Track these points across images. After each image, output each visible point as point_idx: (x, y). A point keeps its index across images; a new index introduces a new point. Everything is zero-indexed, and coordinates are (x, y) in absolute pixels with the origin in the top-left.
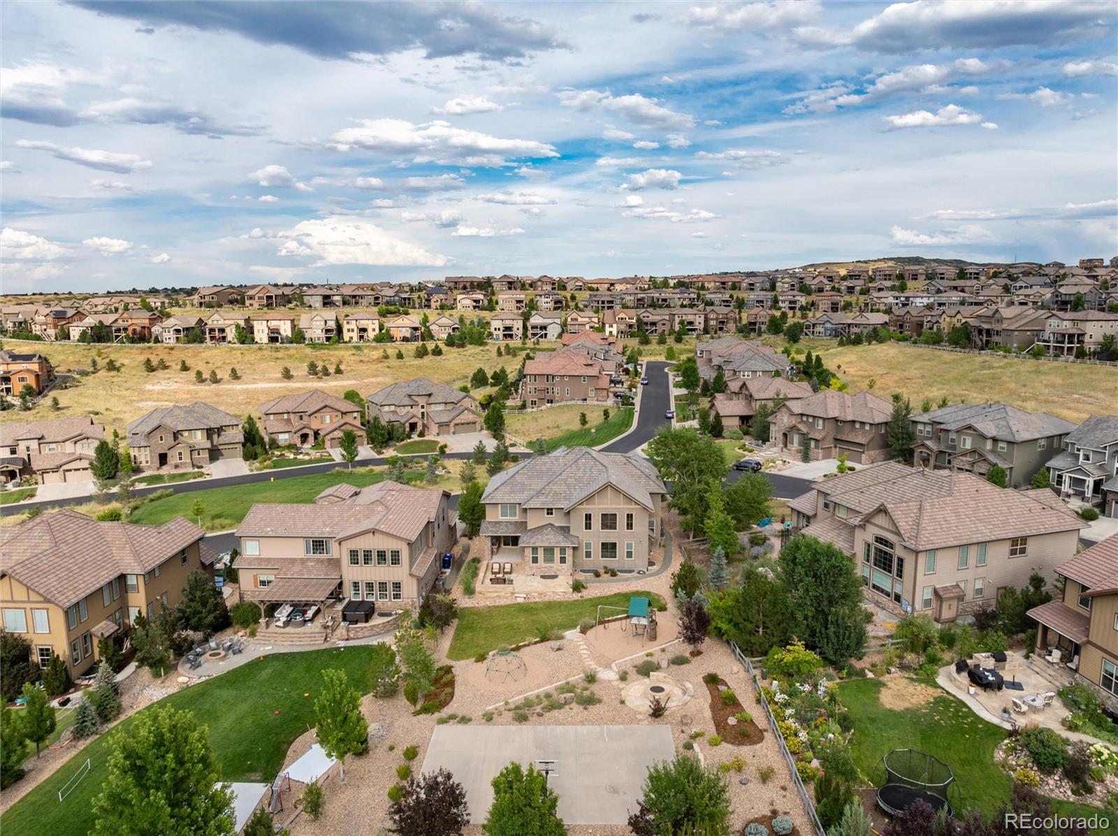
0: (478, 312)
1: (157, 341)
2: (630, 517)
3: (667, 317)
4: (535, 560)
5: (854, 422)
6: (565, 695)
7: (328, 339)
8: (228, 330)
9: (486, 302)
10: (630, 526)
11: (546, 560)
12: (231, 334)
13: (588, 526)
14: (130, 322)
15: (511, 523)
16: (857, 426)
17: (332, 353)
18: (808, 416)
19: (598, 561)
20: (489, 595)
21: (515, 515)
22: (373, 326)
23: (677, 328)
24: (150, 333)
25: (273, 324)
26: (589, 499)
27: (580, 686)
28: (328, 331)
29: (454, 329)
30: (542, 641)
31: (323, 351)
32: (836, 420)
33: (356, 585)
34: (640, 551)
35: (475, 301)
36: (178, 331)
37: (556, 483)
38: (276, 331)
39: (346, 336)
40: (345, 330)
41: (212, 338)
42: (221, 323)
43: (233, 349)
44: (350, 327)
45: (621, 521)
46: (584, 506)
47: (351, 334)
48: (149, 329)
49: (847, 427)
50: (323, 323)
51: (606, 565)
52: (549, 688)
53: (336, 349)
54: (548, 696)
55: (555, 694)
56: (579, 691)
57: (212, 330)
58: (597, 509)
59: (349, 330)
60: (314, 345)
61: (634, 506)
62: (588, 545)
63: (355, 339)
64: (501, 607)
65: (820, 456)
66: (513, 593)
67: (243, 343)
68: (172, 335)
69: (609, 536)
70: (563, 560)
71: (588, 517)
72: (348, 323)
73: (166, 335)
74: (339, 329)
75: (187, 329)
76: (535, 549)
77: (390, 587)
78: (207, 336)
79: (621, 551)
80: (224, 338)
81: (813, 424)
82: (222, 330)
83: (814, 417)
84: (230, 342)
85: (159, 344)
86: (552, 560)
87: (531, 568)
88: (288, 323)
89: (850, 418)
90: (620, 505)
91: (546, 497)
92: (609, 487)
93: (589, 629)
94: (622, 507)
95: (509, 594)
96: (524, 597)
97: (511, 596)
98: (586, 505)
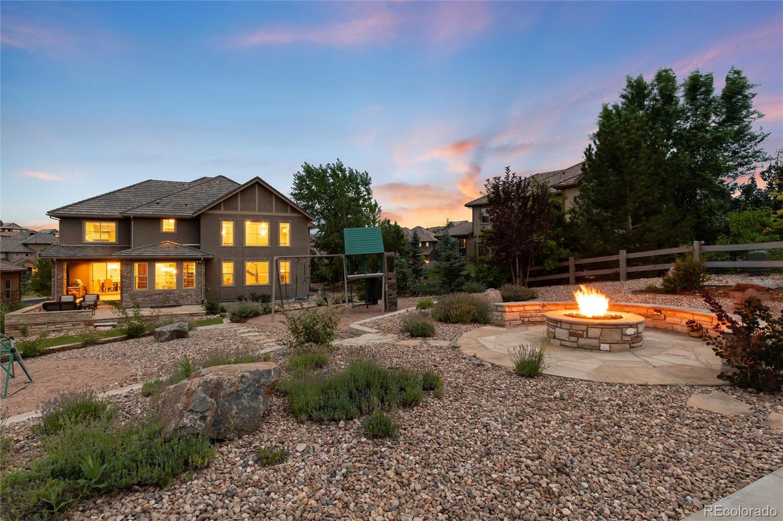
15: (103, 247)
19: (241, 286)
20: (35, 328)
26: (229, 200)
34: (299, 272)
46: (222, 211)
51: (253, 292)
58: (240, 215)
61: (290, 214)
66: (89, 323)
69: (260, 253)
87: (134, 296)
90: (272, 212)
91: (163, 206)
92: (257, 186)
93: (251, 317)
94: (274, 214)
95: (82, 323)
96: (111, 325)
97: (83, 326)
98: (224, 210)
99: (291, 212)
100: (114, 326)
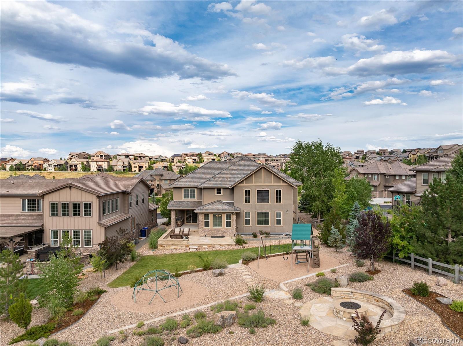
0: (195, 164)
1: (45, 170)
2: (279, 192)
3: (279, 164)
4: (207, 224)
5: (395, 176)
6: (223, 313)
7: (124, 170)
8: (78, 166)
9: (199, 160)
10: (279, 199)
11: (215, 225)
12: (79, 168)
13: (247, 201)
14: (34, 162)
15: (191, 202)
16: (397, 178)
17: (125, 175)
18: (368, 174)
19: (255, 226)
20: (168, 247)
21: (194, 197)
22: (146, 165)
23: (284, 168)
24: (43, 167)
25: (99, 163)
26: (248, 178)
27: (244, 305)
28: (124, 167)
29: (183, 168)
30: (205, 269)
31: (121, 175)
32: (384, 175)
33: (55, 234)
34: (288, 218)
35: (194, 160)
36: (55, 166)
37: (224, 173)
38: (101, 166)
39: (133, 169)
40: (133, 167)
41: (71, 169)
42: (76, 163)
43: (79, 173)
44: (135, 165)
45: (272, 196)
46: (244, 184)
47: (135, 169)
48: (42, 165)
49: (392, 178)
50: (122, 163)
51: (261, 229)
52: (204, 308)
53: (127, 174)
54: (200, 315)
55: (210, 313)
56: (242, 310)
57: (71, 166)
58: (254, 186)
59: (134, 167)
60: (117, 172)
61: (281, 184)
62: (248, 214)
63: (137, 171)
64: (177, 254)
65: (378, 195)
66: (187, 246)
67: (85, 171)
68: (53, 168)
69: (264, 207)
70: (228, 224)
71: (247, 193)
72: (134, 164)
73: (50, 168)
74: (130, 166)
75: (60, 165)
76: (207, 215)
77: (82, 235)
78: (69, 168)
79: (273, 219)
80: (76, 170)
81: (372, 178)
82: (76, 166)
83: (372, 174)
84: (79, 171)
85: (45, 171)
86: (220, 225)
87: (204, 231)
88: (106, 163)
89: (393, 173)
90: (271, 183)
91: (216, 181)
92: (263, 169)
93: (251, 261)
94: (272, 184)
95: (184, 246)
96: (196, 248)
97: (185, 247)
98: (246, 183)
99: (282, 183)
100: (197, 249)
